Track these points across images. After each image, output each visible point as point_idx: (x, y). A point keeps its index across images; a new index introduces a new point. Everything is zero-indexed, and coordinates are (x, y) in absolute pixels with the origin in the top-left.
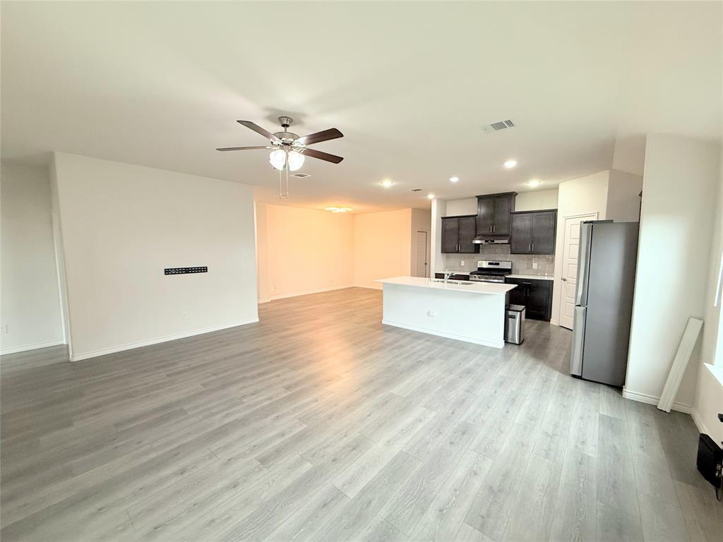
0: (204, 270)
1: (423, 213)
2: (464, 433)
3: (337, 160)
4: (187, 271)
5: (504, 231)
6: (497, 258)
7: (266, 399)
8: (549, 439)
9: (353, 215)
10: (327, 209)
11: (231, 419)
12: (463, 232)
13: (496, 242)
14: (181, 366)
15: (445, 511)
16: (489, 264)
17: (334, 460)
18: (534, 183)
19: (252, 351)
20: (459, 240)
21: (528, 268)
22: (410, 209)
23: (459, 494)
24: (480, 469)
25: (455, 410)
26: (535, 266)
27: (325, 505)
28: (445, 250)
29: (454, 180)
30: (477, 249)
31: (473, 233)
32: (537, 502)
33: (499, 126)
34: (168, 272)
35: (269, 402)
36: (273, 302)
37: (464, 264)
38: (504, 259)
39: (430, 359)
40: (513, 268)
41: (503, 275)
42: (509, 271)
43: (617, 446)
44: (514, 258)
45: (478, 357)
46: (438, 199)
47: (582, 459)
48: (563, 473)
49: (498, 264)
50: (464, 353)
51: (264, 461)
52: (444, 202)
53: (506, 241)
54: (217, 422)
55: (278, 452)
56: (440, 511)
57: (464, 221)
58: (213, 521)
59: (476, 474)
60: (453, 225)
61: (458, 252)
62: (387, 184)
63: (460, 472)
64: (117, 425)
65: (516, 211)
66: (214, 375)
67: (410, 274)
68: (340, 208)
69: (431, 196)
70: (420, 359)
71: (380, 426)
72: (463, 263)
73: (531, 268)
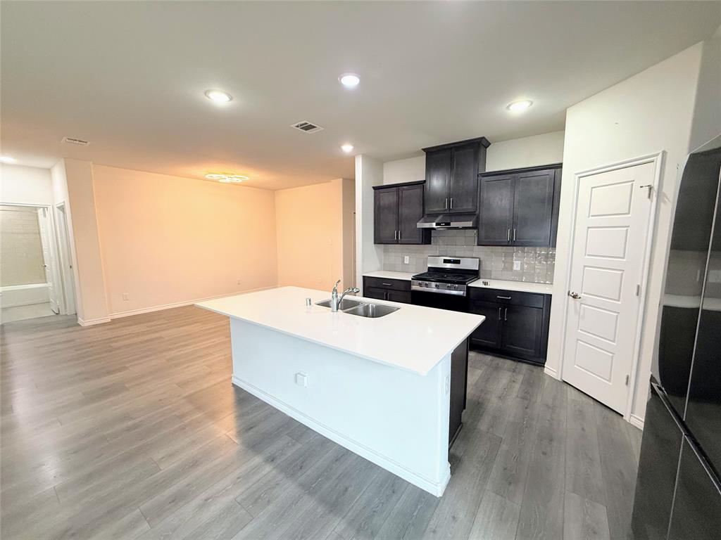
5: (468, 207)
6: (458, 252)
9: (273, 191)
12: (405, 211)
13: (453, 224)
16: (445, 261)
18: (520, 107)
20: (398, 223)
21: (505, 269)
22: (341, 179)
26: (517, 266)
28: (380, 239)
29: (350, 81)
30: (426, 237)
31: (419, 211)
37: (409, 261)
38: (468, 253)
40: (483, 268)
41: (464, 283)
42: (475, 274)
44: (482, 252)
46: (365, 156)
49: (458, 262)
52: (377, 162)
53: (470, 224)
57: (406, 192)
60: (389, 199)
61: (397, 243)
62: (219, 99)
65: (487, 171)
69: (347, 148)
72: (407, 259)
73: (511, 269)
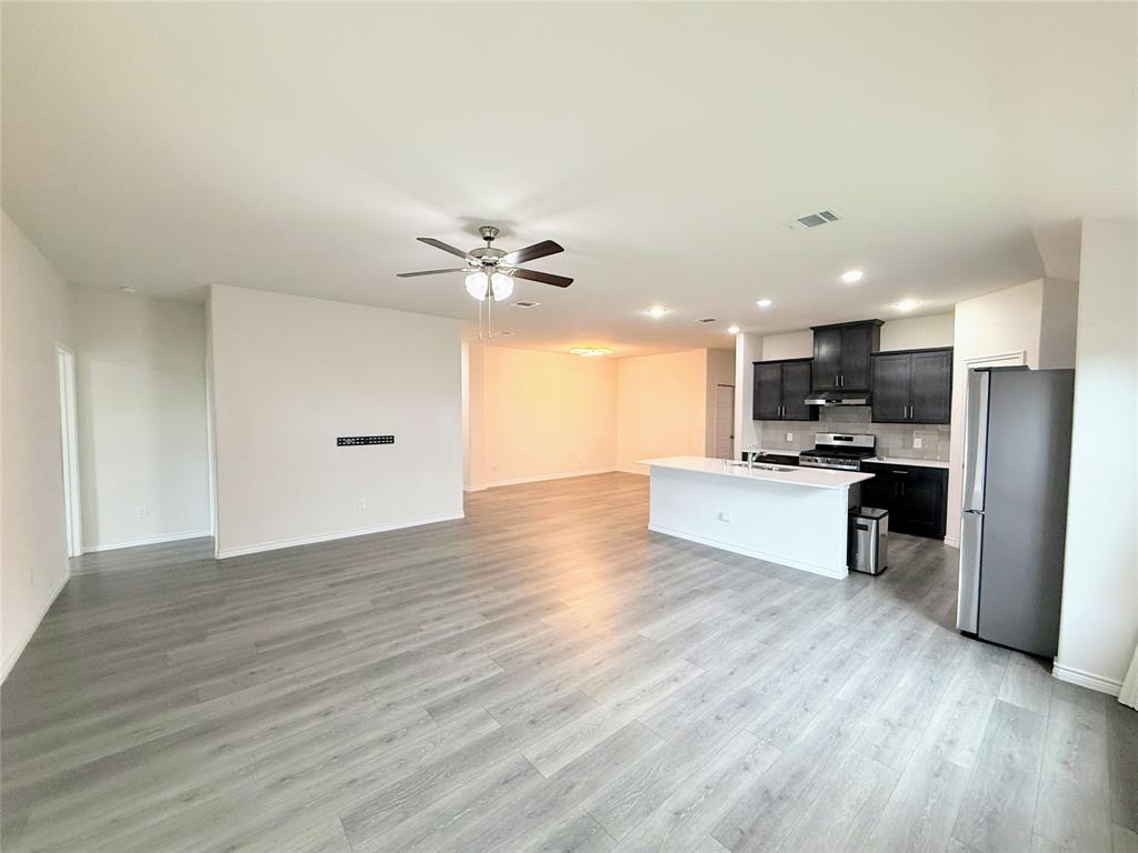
0: (389, 440)
1: (723, 356)
2: (742, 706)
3: (564, 282)
4: (366, 441)
5: (860, 384)
6: (849, 429)
7: (454, 628)
8: (889, 730)
9: (615, 360)
10: (573, 352)
11: (401, 650)
12: (789, 386)
13: (844, 402)
14: (348, 574)
15: (683, 816)
16: (836, 438)
17: (533, 722)
18: (907, 305)
19: (446, 559)
20: (782, 398)
21: (904, 447)
22: (705, 350)
23: (712, 795)
24: (756, 762)
25: (735, 669)
26: (918, 443)
27: (506, 782)
28: (758, 416)
29: (764, 303)
30: (814, 414)
31: (806, 386)
32: (841, 824)
33: (813, 221)
34: (341, 442)
35: (458, 632)
36: (489, 490)
37: (792, 438)
38: (862, 431)
39: (715, 588)
40: (879, 445)
41: (857, 458)
42: (871, 452)
43: (1017, 756)
44: (877, 428)
45: (796, 591)
46: (746, 334)
47: (940, 769)
48: (901, 785)
49: (851, 439)
50: (775, 582)
51: (434, 712)
52: (757, 339)
53: (863, 401)
54: (382, 652)
55: (458, 701)
56: (676, 813)
57: (790, 369)
58: (353, 781)
59: (746, 769)
60: (771, 375)
61: (781, 419)
62: (657, 312)
63: (722, 763)
64: (258, 645)
65: (881, 350)
66: (390, 589)
67: (704, 453)
68: (593, 351)
69: (733, 330)
70: (696, 588)
71: (612, 681)
72: (790, 437)
73: (911, 447)
